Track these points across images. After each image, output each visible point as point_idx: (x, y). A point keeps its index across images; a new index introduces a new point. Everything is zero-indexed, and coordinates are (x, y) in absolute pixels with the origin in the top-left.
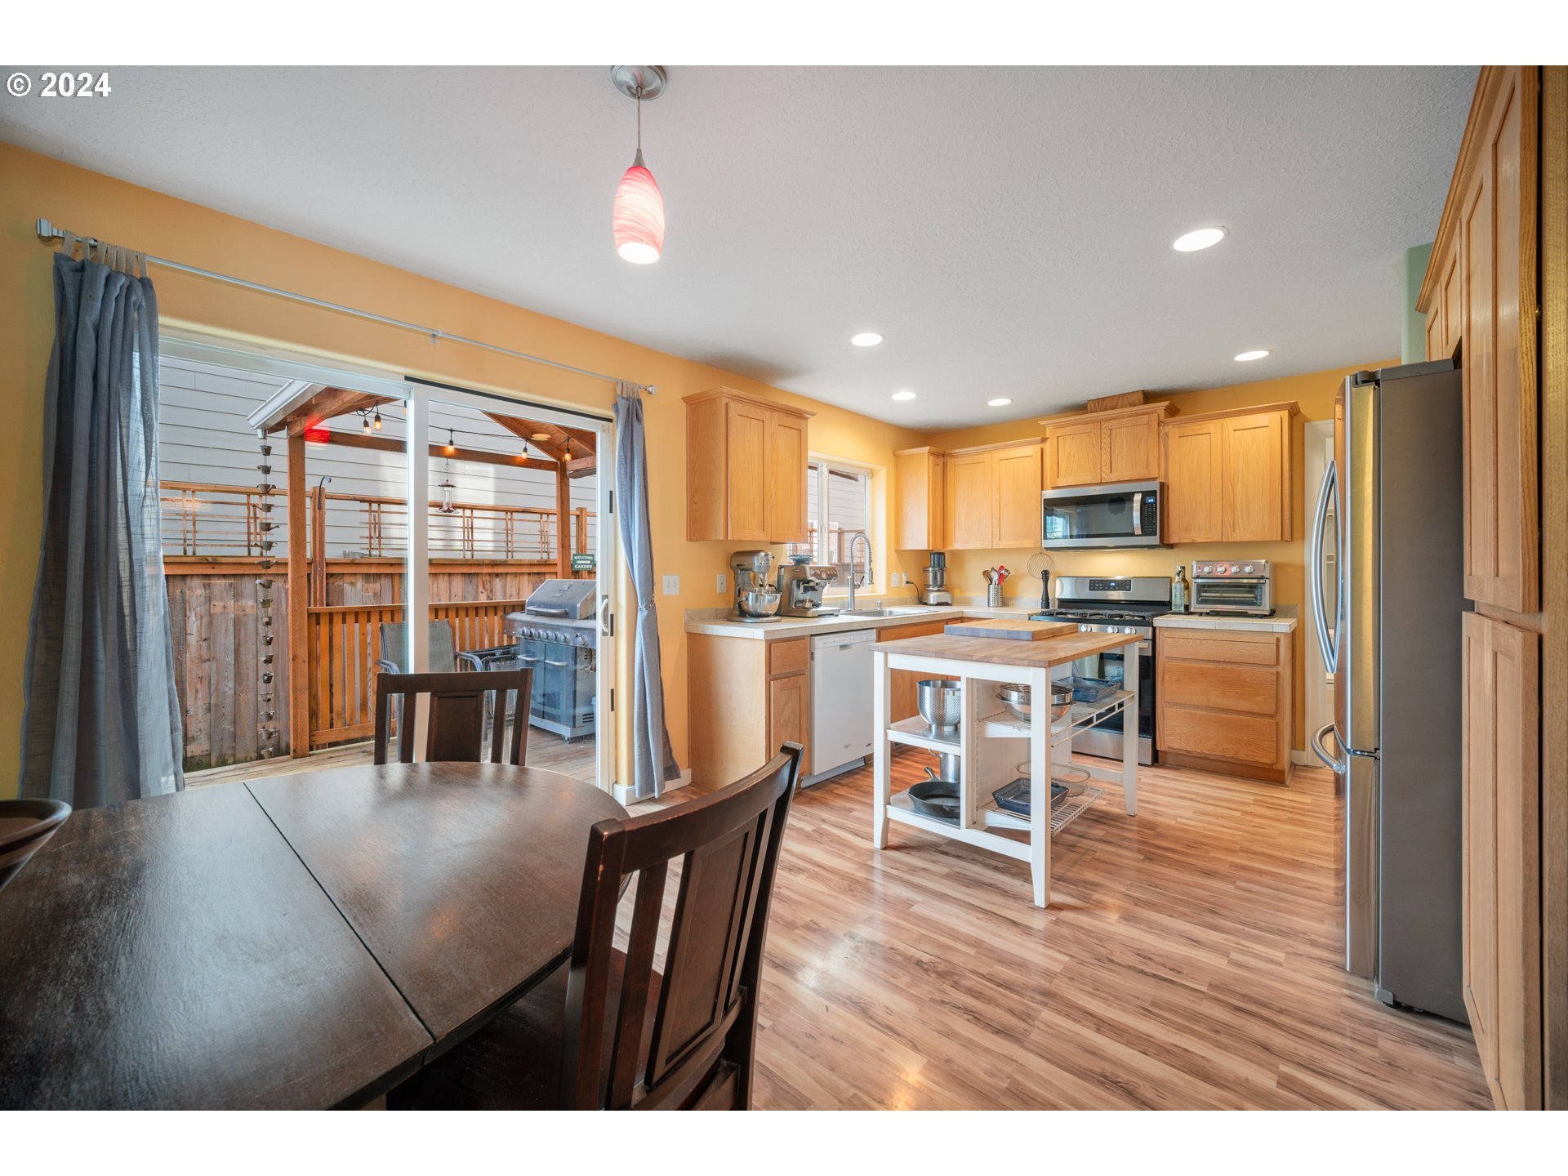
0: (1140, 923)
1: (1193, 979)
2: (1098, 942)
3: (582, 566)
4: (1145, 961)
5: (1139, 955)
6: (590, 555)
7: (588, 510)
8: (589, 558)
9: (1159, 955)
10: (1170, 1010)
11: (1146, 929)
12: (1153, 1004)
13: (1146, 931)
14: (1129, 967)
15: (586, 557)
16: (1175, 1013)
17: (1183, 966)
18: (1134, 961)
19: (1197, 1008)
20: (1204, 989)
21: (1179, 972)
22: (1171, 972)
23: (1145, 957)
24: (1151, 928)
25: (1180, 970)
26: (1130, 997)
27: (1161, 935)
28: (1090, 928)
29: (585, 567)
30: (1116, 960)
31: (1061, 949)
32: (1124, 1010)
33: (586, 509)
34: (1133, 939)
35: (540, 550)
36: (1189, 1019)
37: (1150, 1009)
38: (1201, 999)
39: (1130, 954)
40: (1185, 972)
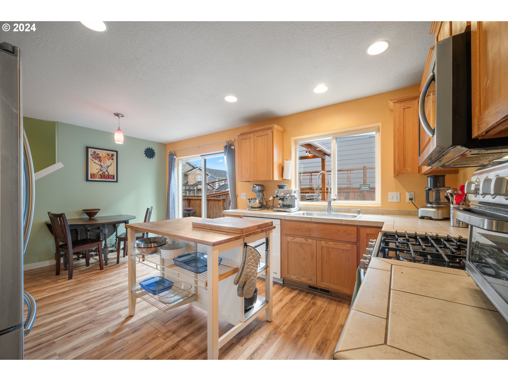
0: (101, 336)
1: (62, 339)
2: (101, 323)
3: (364, 189)
4: (82, 331)
5: (86, 330)
6: (368, 185)
7: (367, 167)
8: (367, 186)
9: (80, 335)
10: (59, 329)
11: (96, 337)
12: (65, 326)
13: (95, 336)
14: (83, 326)
15: (366, 186)
16: (57, 329)
17: (69, 339)
18: (85, 328)
19: (52, 335)
20: (55, 340)
21: (68, 337)
22: (71, 335)
23: (83, 331)
24: (95, 338)
25: (69, 338)
26: (73, 322)
27: (89, 340)
28: (109, 323)
29: (365, 189)
30: (89, 324)
31: (105, 314)
32: (70, 320)
33: (366, 166)
34: (94, 332)
35: (347, 184)
36: (51, 332)
37: (65, 325)
38: (53, 337)
39: (88, 328)
40: (67, 339)
